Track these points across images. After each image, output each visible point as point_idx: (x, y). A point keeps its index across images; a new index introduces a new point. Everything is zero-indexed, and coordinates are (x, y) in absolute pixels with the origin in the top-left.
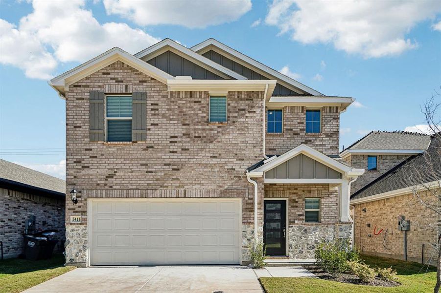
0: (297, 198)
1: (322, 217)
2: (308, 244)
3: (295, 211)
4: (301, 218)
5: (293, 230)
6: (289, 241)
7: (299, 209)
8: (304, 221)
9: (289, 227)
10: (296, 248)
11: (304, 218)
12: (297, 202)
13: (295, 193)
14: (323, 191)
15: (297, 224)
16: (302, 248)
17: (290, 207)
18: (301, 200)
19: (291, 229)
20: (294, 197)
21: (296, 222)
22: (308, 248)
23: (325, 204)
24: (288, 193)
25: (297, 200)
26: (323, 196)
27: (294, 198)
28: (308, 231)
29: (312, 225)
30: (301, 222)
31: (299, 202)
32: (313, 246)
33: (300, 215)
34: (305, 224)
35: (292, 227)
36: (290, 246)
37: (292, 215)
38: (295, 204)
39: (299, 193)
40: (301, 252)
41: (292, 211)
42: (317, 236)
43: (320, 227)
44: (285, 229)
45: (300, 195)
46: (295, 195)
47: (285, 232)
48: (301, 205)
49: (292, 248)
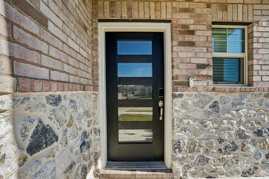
0: (192, 21)
1: (255, 73)
2: (221, 141)
3: (189, 55)
4: (204, 72)
5: (184, 106)
6: (173, 134)
7: (197, 49)
8: (211, 82)
9: (174, 96)
10: (192, 151)
11: (211, 73)
12: (192, 32)
13: (186, 10)
14: (256, 7)
15: (195, 88)
16: (207, 151)
17: (175, 43)
18: (204, 27)
19: (178, 101)
20: (185, 19)
21: (192, 83)
22: (220, 150)
23: (261, 40)
24: (169, 10)
25: (192, 28)
26: (256, 19)
27: (184, 22)
28: (221, 106)
29: (231, 92)
30: (204, 83)
31: (197, 33)
32: (233, 143)
33: (201, 66)
34: (214, 89)
35: (181, 96)
36: (177, 146)
37: (181, 66)
38: (188, 38)
39: (198, 11)
40: (204, 160)
41: (181, 55)
42: (243, 119)
43: (249, 96)
44: (163, 100)
45: (199, 15)
46: (186, 15)
47: (163, 107)
48: (203, 39)
49: (180, 151)
